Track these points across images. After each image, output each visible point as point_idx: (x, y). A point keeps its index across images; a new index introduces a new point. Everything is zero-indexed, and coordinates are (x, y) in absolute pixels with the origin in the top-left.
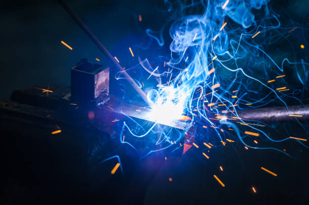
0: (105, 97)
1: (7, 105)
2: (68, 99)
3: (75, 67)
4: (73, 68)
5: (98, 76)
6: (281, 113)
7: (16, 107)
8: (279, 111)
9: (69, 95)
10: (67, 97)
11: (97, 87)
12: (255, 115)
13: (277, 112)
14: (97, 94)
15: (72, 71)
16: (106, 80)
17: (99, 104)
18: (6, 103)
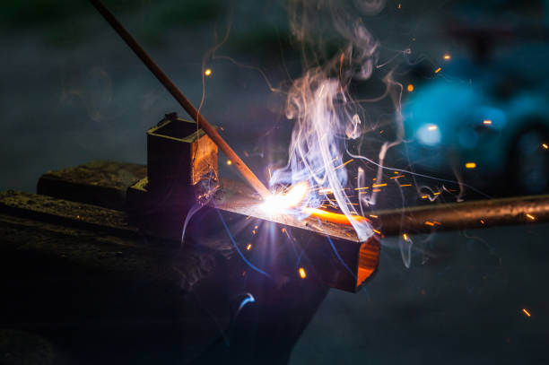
1: (30, 202)
2: (143, 189)
3: (154, 130)
4: (150, 131)
5: (197, 146)
6: (535, 207)
7: (47, 205)
8: (533, 204)
9: (145, 181)
10: (141, 185)
11: (196, 165)
12: (488, 211)
13: (529, 206)
14: (196, 178)
15: (149, 136)
16: (213, 152)
17: (200, 197)
18: (28, 199)
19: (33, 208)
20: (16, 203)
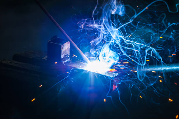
0: (67, 58)
3: (49, 41)
5: (63, 46)
6: (169, 67)
7: (15, 64)
8: (168, 67)
9: (47, 57)
10: (45, 58)
11: (63, 52)
12: (154, 69)
13: (167, 67)
14: (62, 56)
15: (48, 43)
16: (68, 48)
17: (64, 62)
18: (10, 62)
19: (11, 64)
20: (6, 63)
